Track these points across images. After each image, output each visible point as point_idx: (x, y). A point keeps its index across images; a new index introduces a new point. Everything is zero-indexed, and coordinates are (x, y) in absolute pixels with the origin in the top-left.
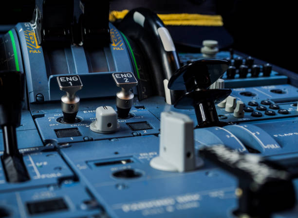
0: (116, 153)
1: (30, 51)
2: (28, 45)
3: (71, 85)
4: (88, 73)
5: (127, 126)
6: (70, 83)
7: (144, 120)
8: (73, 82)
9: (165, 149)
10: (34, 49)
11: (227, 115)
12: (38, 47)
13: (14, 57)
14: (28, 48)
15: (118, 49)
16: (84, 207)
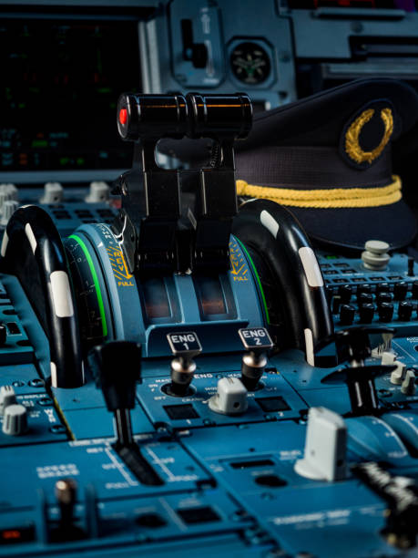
0: (252, 450)
1: (120, 284)
2: (115, 273)
3: (187, 348)
4: (200, 323)
5: (256, 404)
6: (185, 345)
7: (279, 395)
8: (188, 343)
9: (313, 453)
10: (124, 280)
11: (392, 389)
12: (129, 276)
13: (94, 288)
14: (116, 278)
15: (240, 279)
16: (236, 518)
